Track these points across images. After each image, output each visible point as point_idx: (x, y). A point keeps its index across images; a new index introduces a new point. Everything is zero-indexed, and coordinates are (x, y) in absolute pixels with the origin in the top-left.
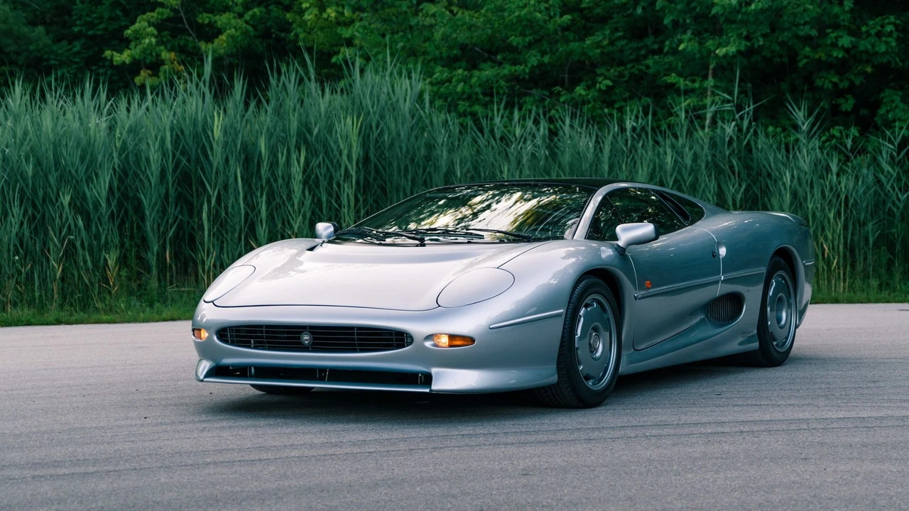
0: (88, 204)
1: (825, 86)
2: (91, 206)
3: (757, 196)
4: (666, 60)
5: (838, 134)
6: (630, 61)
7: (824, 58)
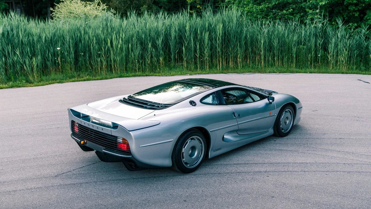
0: (156, 45)
3: (326, 42)
5: (351, 25)
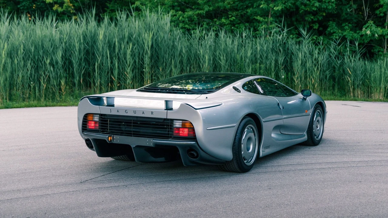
0: (54, 62)
1: (309, 20)
2: (55, 63)
4: (255, 10)
6: (240, 10)
7: (309, 10)
